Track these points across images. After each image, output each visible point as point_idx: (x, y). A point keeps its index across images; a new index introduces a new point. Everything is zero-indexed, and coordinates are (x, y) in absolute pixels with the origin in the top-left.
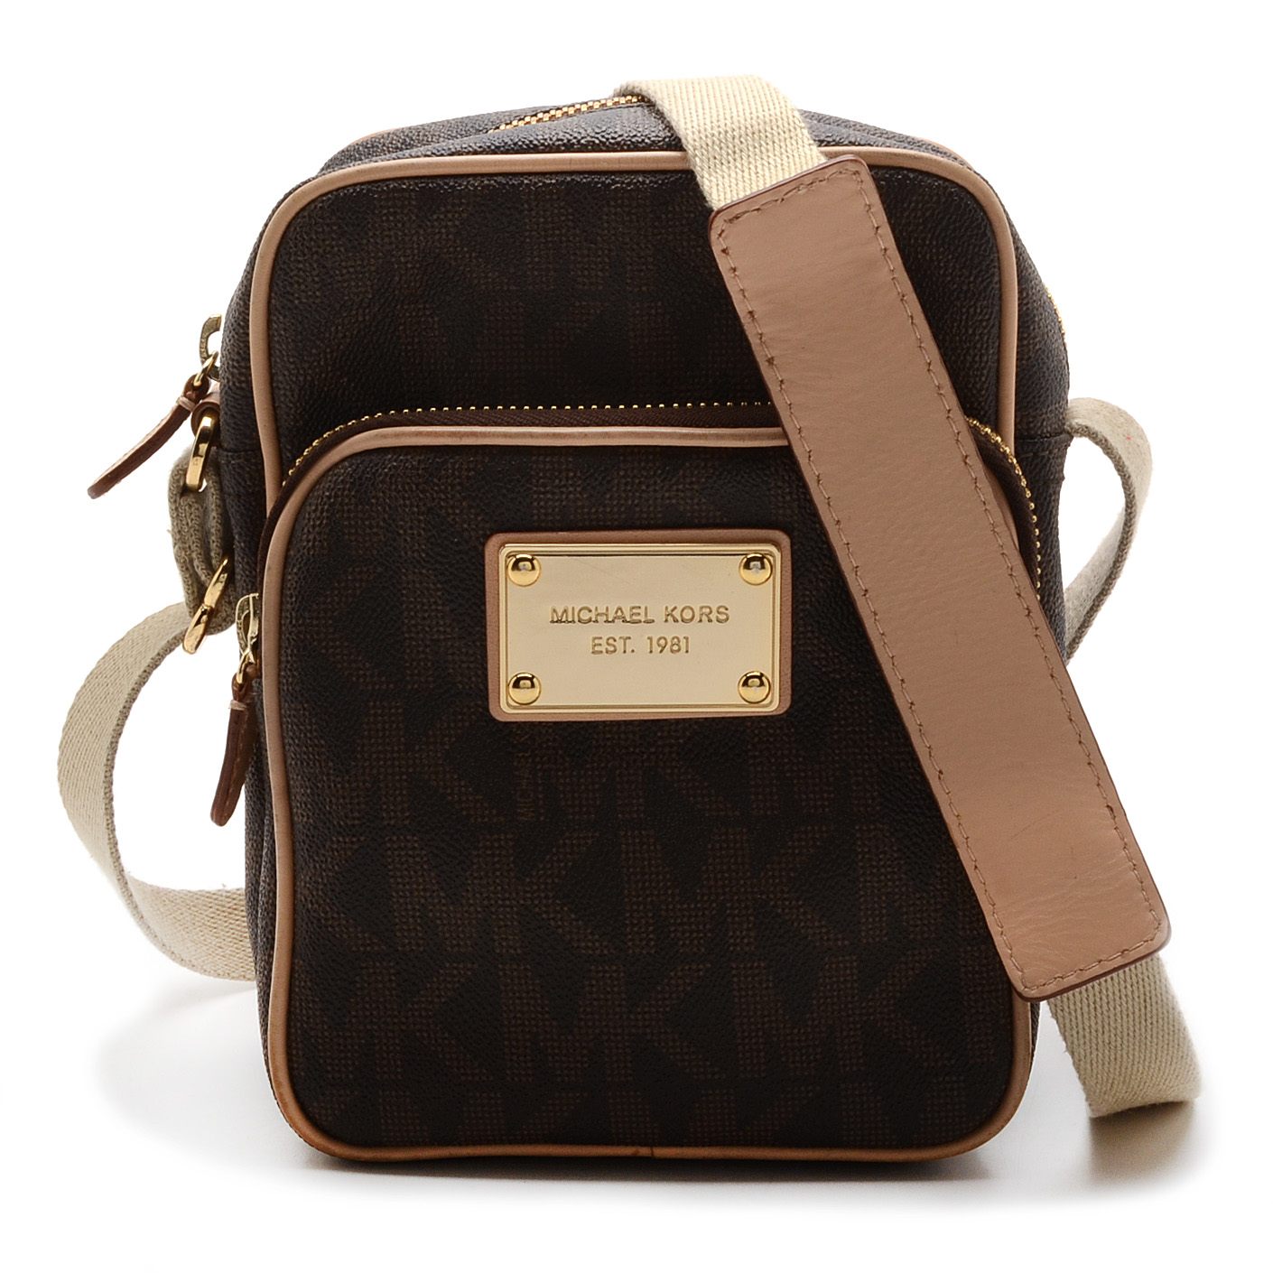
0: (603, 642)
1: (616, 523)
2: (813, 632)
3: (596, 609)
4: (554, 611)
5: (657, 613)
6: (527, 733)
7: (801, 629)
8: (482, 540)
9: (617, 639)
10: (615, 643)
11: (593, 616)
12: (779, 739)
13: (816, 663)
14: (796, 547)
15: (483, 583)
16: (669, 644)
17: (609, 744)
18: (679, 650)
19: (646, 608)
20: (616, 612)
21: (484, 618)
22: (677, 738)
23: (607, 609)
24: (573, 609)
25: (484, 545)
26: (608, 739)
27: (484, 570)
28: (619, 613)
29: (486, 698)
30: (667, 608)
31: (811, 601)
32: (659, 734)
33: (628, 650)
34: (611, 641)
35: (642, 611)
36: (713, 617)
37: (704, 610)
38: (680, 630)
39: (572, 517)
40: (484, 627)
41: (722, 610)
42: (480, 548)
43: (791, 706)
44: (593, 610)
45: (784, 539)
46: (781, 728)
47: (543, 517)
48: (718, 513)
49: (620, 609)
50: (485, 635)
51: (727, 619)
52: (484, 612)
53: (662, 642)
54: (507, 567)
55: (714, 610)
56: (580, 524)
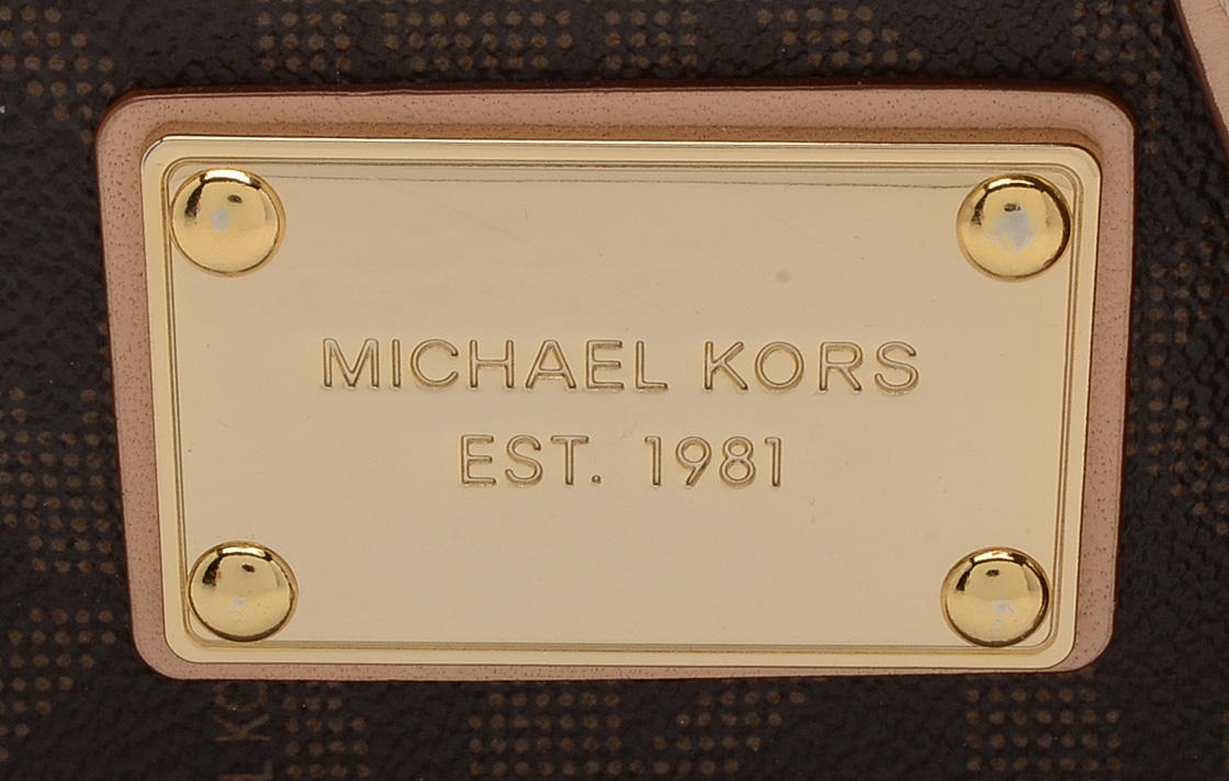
0: (498, 451)
1: (540, 62)
2: (1192, 416)
3: (473, 346)
4: (336, 353)
5: (677, 361)
6: (259, 712)
7: (1156, 406)
8: (87, 111)
9: (544, 442)
10: (535, 455)
11: (462, 366)
12: (1068, 741)
13: (1198, 510)
14: (1151, 147)
15: (96, 250)
16: (717, 459)
17: (521, 746)
18: (750, 477)
19: (640, 347)
20: (541, 358)
21: (106, 362)
22: (742, 732)
23: (509, 346)
24: (396, 345)
25: (95, 127)
26: (520, 733)
27: (97, 211)
28: (551, 359)
29: (123, 604)
30: (709, 347)
31: (1193, 320)
32: (683, 721)
33: (582, 476)
34: (524, 450)
35: (627, 356)
36: (864, 376)
37: (834, 357)
38: (753, 417)
39: (391, 41)
40: (108, 387)
41: (896, 356)
42: (85, 137)
43: (1114, 642)
44: (464, 351)
45: (1111, 124)
46: (1076, 707)
47: (291, 40)
48: (888, 36)
49: (551, 348)
50: (111, 411)
51: (913, 382)
52: (104, 341)
53: (695, 454)
54: (168, 208)
55: (869, 355)
56: (419, 64)
